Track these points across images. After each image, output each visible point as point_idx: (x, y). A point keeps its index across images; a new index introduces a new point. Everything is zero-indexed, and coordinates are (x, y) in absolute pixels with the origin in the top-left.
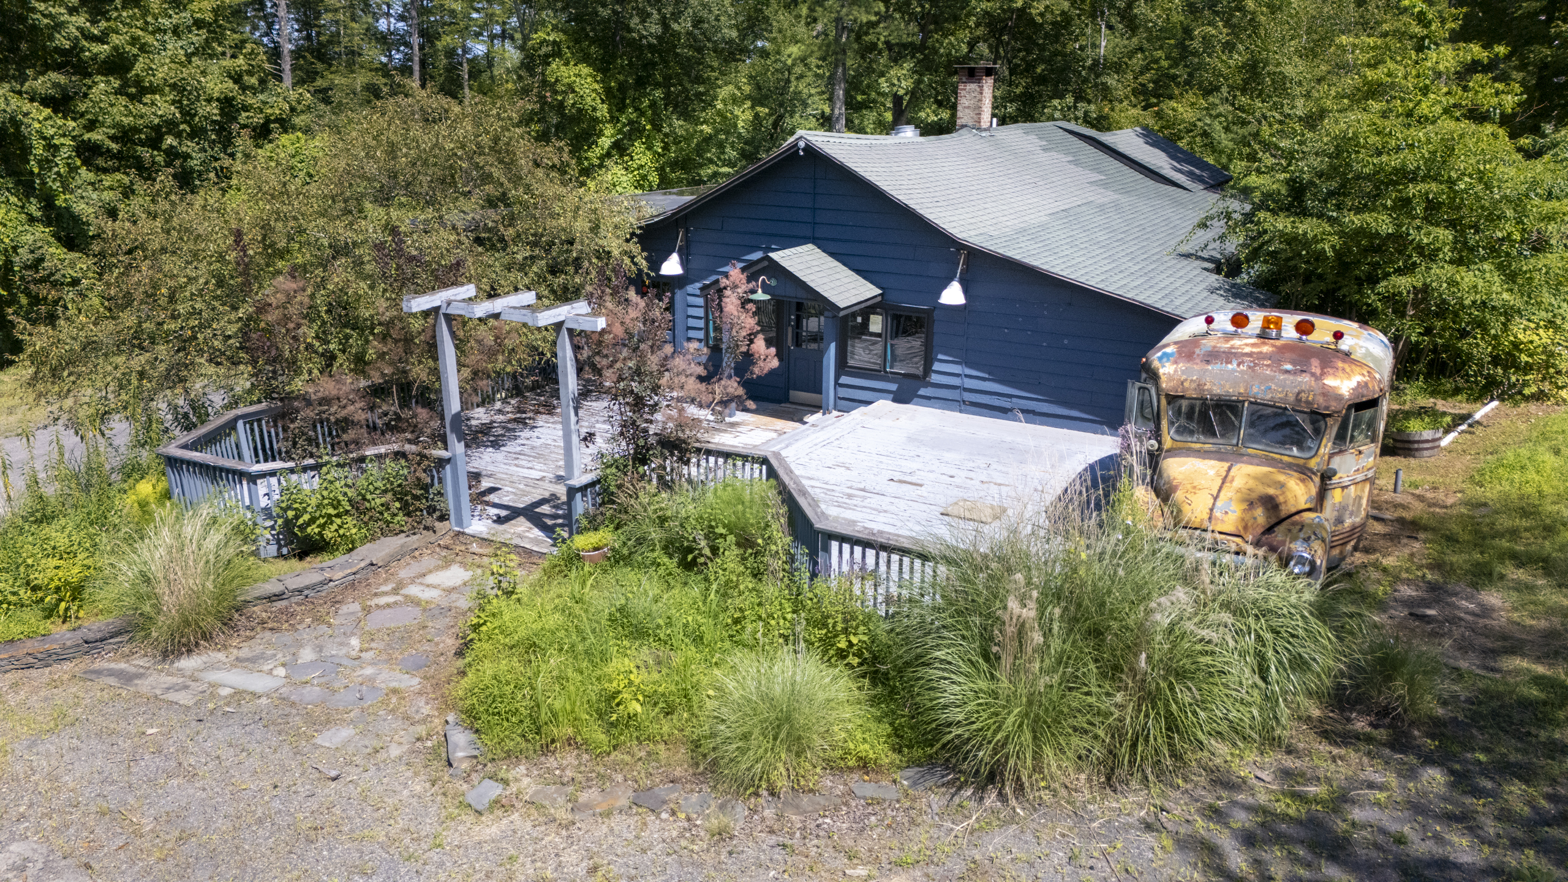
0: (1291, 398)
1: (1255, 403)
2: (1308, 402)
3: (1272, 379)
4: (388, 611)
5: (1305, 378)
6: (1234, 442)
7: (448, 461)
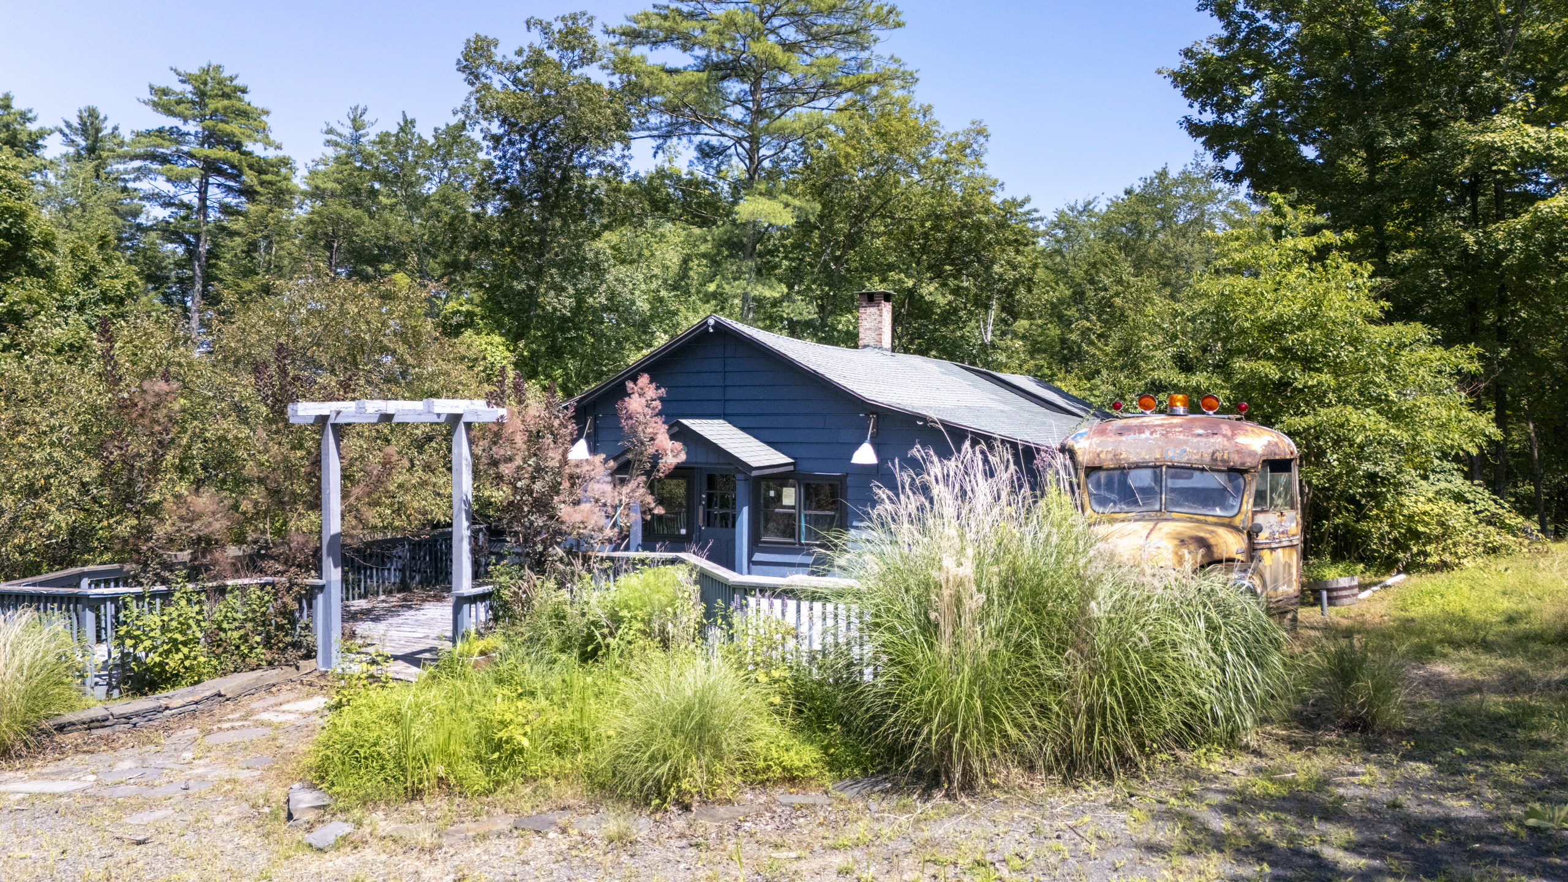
0: (1207, 458)
1: (1173, 467)
2: (1223, 461)
3: (1186, 443)
4: (232, 732)
5: (1218, 439)
6: (1157, 507)
7: (322, 588)
